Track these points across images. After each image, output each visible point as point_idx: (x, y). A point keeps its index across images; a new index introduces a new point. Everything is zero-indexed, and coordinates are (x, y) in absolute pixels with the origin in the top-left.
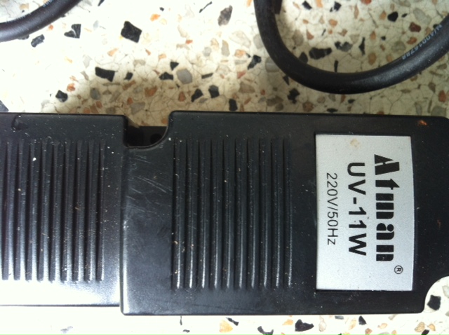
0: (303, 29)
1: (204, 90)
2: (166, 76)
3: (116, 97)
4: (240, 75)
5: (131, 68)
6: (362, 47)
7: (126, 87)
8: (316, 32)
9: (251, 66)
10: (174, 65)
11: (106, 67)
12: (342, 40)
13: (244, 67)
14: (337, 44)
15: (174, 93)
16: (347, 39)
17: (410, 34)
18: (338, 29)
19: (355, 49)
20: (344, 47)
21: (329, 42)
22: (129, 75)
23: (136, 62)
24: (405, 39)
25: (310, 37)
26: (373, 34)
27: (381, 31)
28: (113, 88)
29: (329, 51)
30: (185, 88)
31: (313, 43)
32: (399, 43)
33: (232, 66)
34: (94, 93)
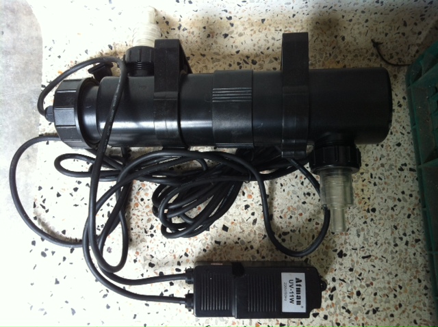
0: (280, 225)
1: (249, 247)
2: (237, 243)
3: (221, 250)
4: (260, 242)
5: (225, 240)
6: (299, 231)
7: (224, 247)
8: (284, 227)
9: (263, 238)
10: (239, 239)
11: (218, 240)
12: (293, 229)
13: (261, 239)
14: (291, 230)
15: (239, 248)
16: (294, 228)
17: (316, 226)
18: (291, 225)
19: (297, 232)
20: (293, 231)
21: (289, 230)
22: (225, 243)
23: (227, 238)
24: (314, 228)
25: (282, 228)
26: (303, 226)
27: (306, 225)
28: (220, 247)
29: (289, 233)
30: (243, 246)
31: (283, 230)
32: (312, 229)
33: (257, 239)
34: (215, 249)
